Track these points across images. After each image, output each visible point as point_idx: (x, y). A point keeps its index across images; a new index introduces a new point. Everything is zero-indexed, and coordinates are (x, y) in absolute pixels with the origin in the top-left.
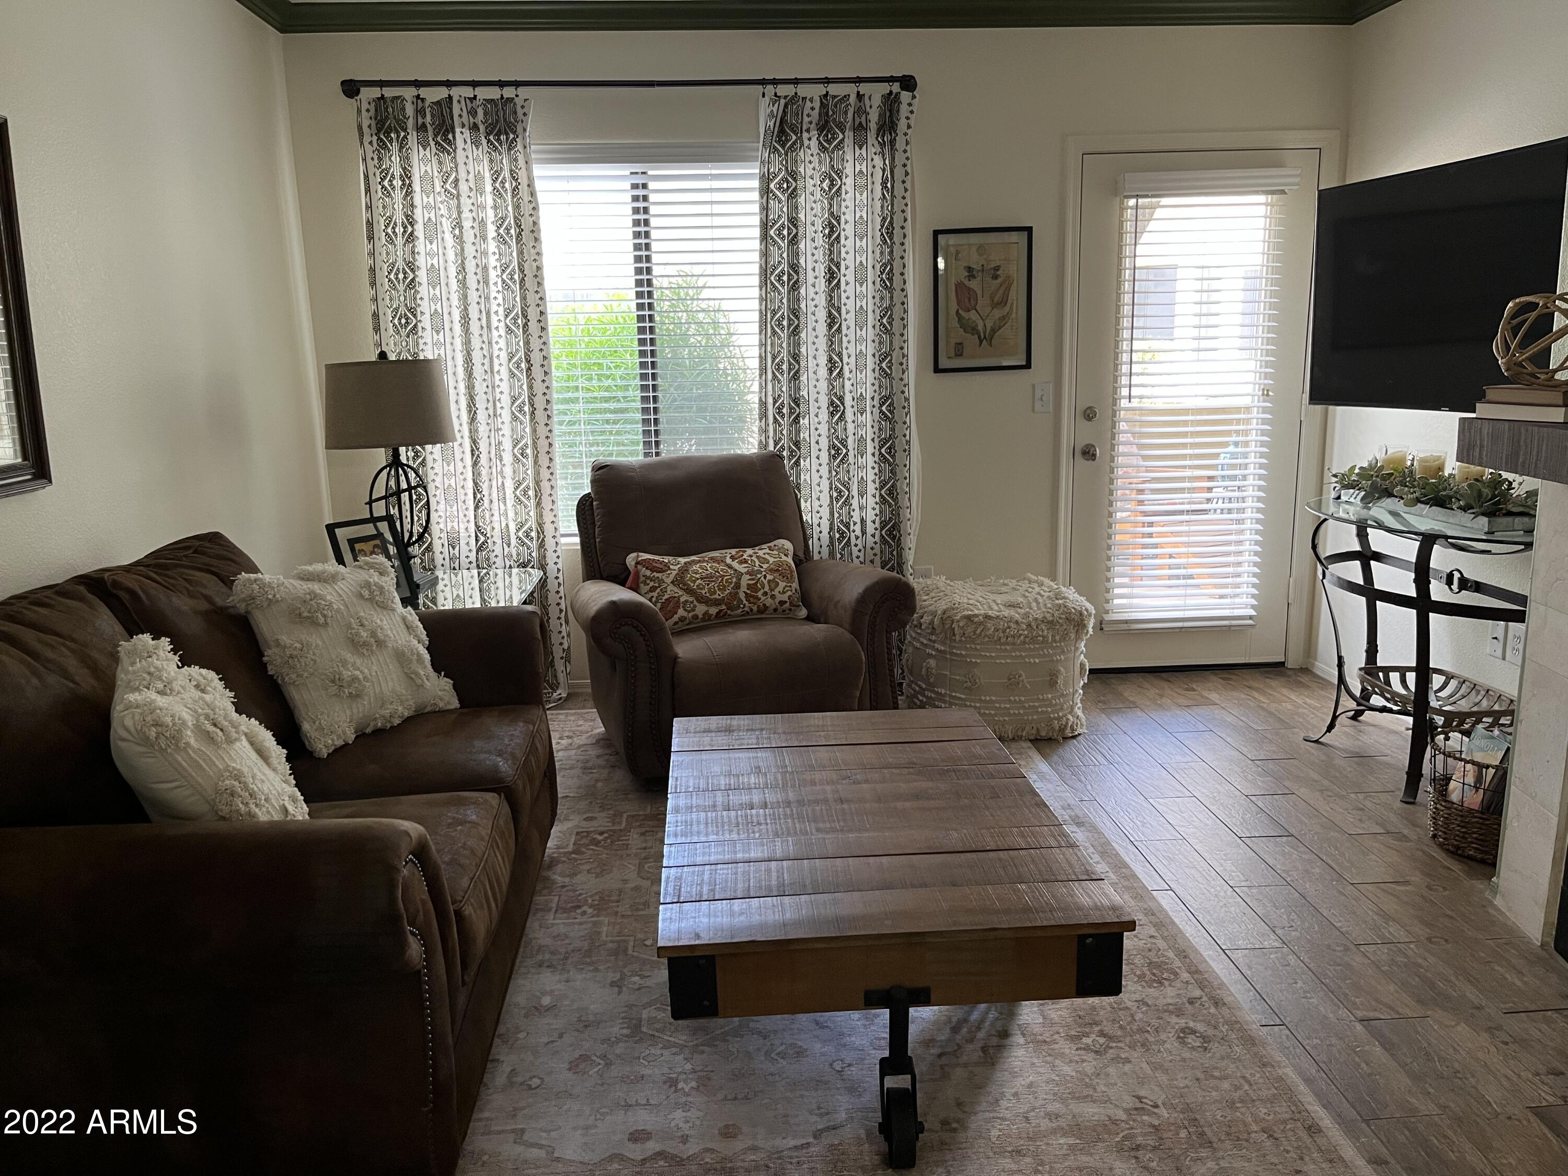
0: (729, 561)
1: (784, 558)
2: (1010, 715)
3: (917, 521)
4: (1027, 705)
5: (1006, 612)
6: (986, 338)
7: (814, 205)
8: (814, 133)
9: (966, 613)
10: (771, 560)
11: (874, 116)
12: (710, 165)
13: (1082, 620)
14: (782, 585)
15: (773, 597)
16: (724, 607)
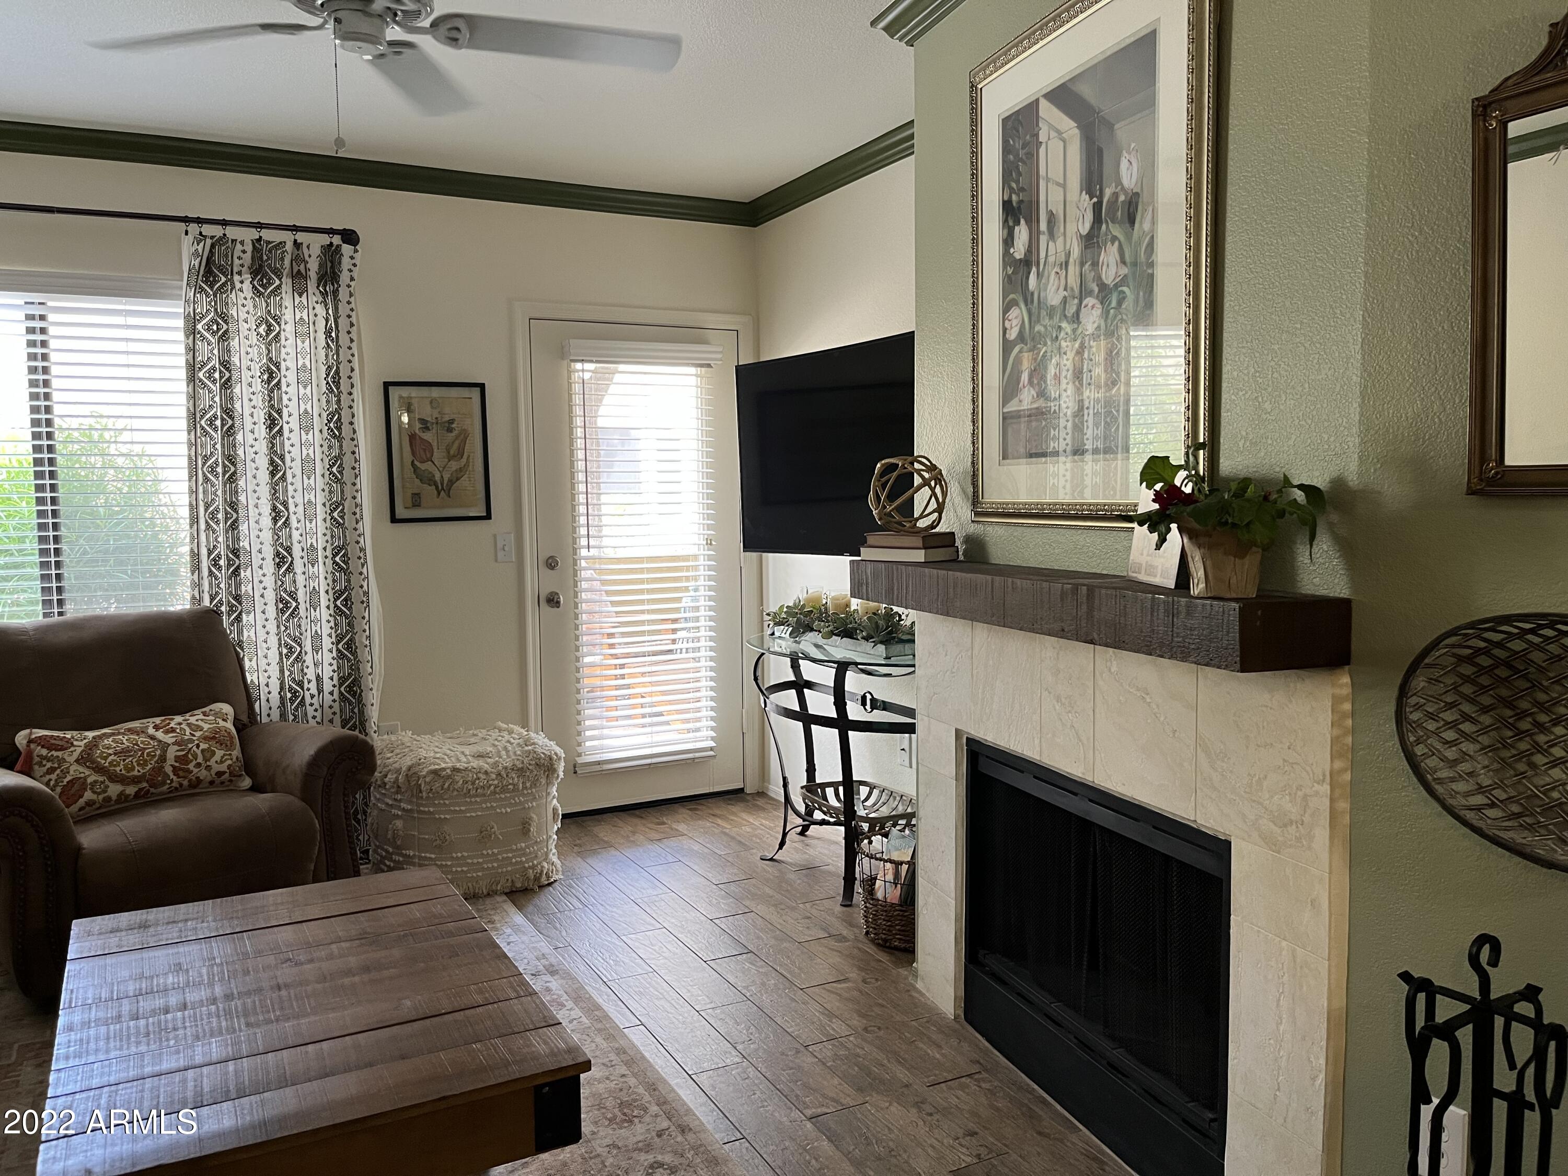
0: (151, 731)
1: (222, 723)
2: (483, 869)
3: (380, 675)
4: (500, 857)
5: (475, 763)
6: (445, 489)
7: (249, 350)
8: (247, 277)
9: (433, 767)
10: (206, 727)
11: (313, 266)
12: (124, 300)
13: (552, 765)
14: (219, 753)
15: (208, 768)
16: (145, 785)
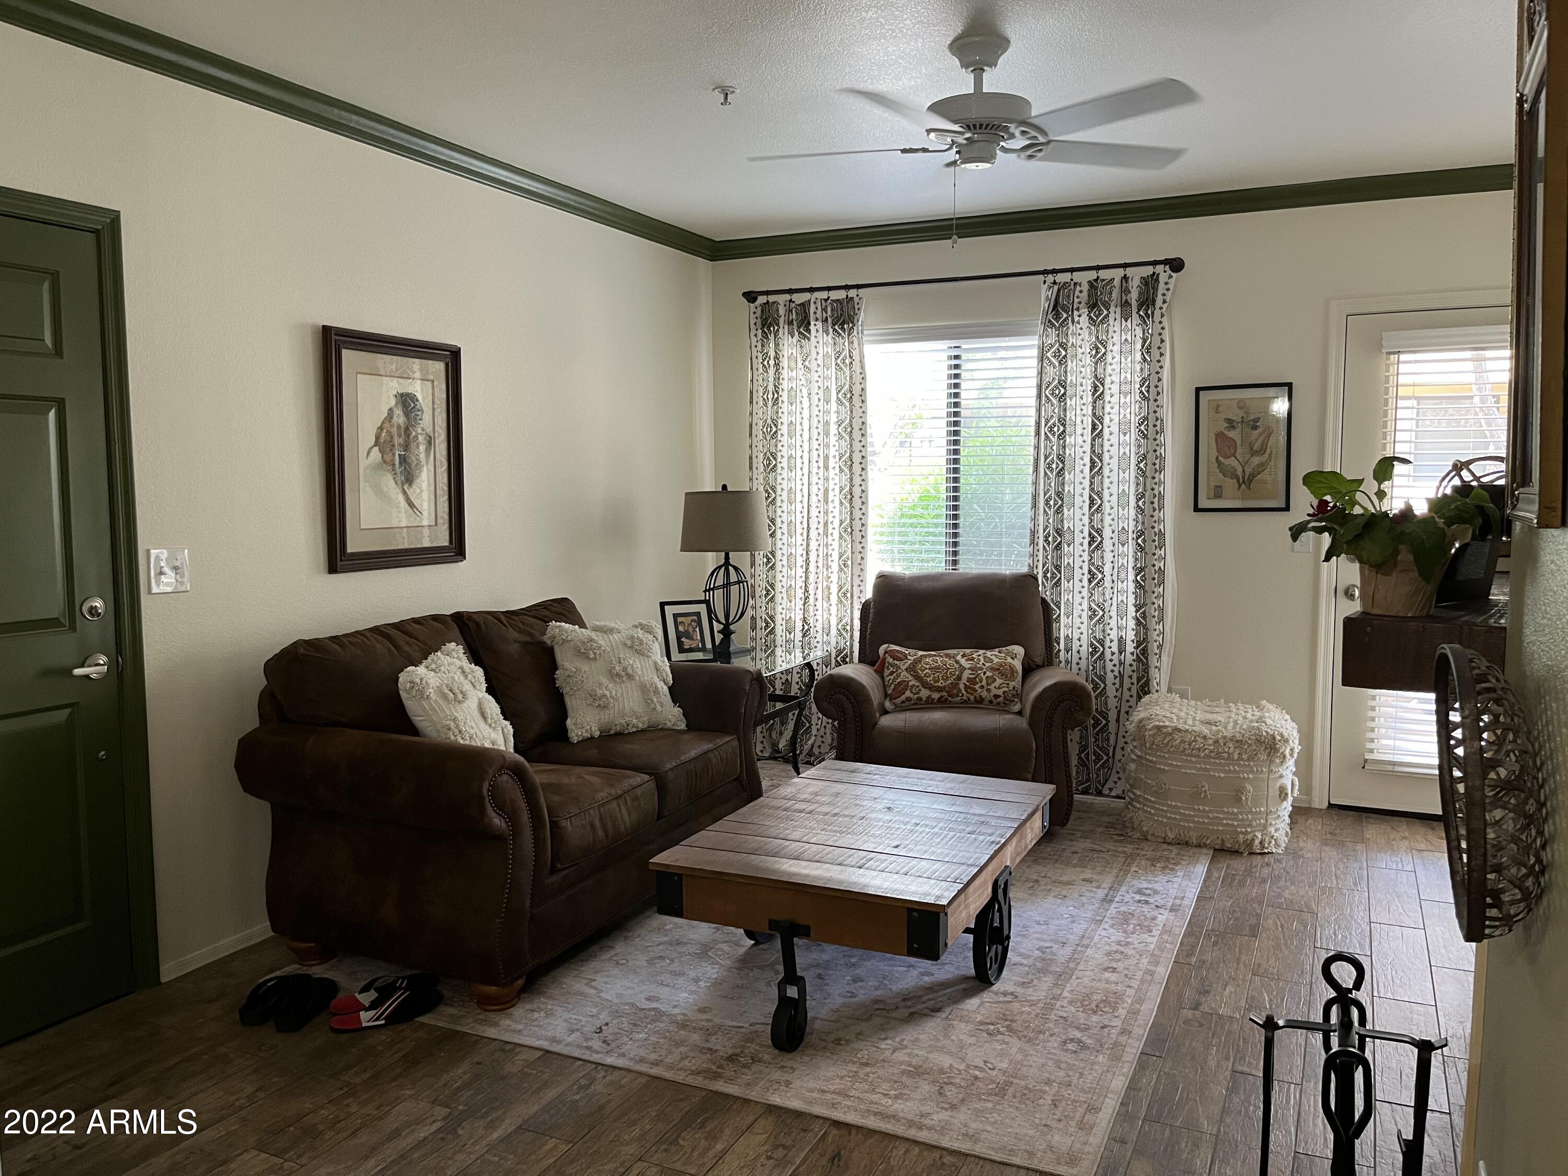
0: (959, 658)
1: (1009, 660)
2: (1193, 822)
3: (1171, 644)
4: (1211, 815)
5: (1205, 730)
6: (1247, 481)
7: (1082, 370)
8: (1084, 311)
9: (1157, 723)
10: (996, 660)
11: (1134, 296)
12: (1007, 339)
13: (1275, 744)
14: (999, 681)
15: (989, 690)
16: (944, 694)
